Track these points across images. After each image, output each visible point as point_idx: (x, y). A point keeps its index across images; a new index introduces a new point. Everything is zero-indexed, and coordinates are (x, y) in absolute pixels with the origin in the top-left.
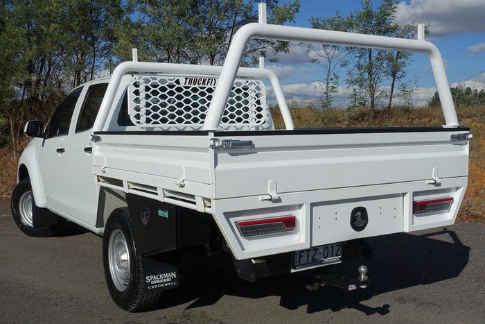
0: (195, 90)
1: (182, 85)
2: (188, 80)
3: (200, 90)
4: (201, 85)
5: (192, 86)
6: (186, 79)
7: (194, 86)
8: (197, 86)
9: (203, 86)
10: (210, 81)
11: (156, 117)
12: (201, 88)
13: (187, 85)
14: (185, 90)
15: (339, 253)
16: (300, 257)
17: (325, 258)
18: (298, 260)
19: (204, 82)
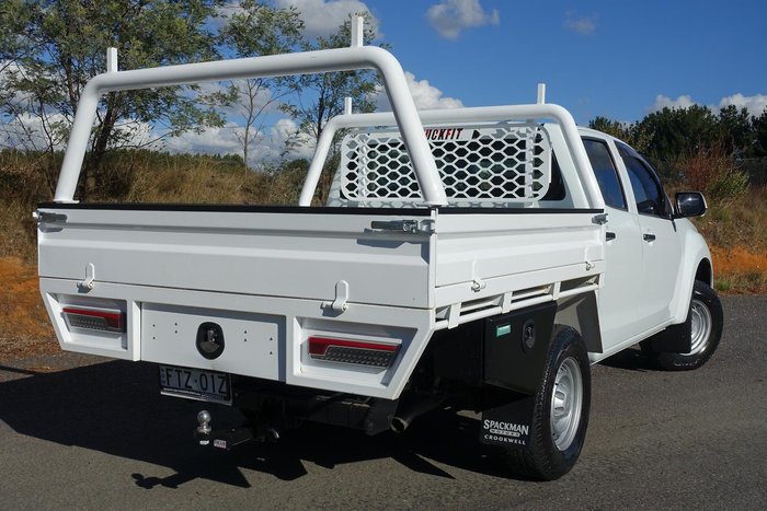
9: (440, 141)
10: (451, 132)
11: (372, 187)
12: (437, 144)
15: (224, 389)
16: (168, 376)
17: (204, 391)
18: (165, 379)
19: (441, 135)
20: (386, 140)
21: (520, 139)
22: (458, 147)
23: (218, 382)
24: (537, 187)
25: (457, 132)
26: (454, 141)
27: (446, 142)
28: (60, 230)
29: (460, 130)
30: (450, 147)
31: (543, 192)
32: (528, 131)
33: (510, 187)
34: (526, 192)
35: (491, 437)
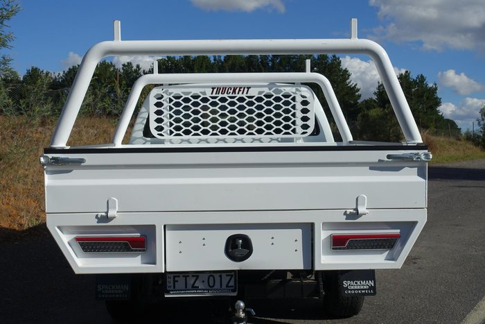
0: (223, 100)
1: (208, 95)
2: (215, 90)
3: (230, 100)
4: (230, 95)
5: (220, 96)
6: (213, 89)
7: (223, 96)
8: (225, 95)
9: (234, 95)
10: (242, 89)
11: (178, 128)
12: (231, 97)
13: (214, 95)
14: (211, 100)
15: (232, 283)
16: (175, 281)
17: (211, 288)
18: (172, 284)
19: (234, 91)
20: (189, 93)
21: (293, 95)
22: (248, 100)
23: (225, 279)
24: (305, 127)
25: (246, 90)
26: (244, 96)
27: (238, 96)
28: (71, 171)
29: (248, 88)
30: (241, 100)
31: (310, 131)
32: (297, 90)
33: (287, 127)
34: (297, 131)
35: (349, 292)
